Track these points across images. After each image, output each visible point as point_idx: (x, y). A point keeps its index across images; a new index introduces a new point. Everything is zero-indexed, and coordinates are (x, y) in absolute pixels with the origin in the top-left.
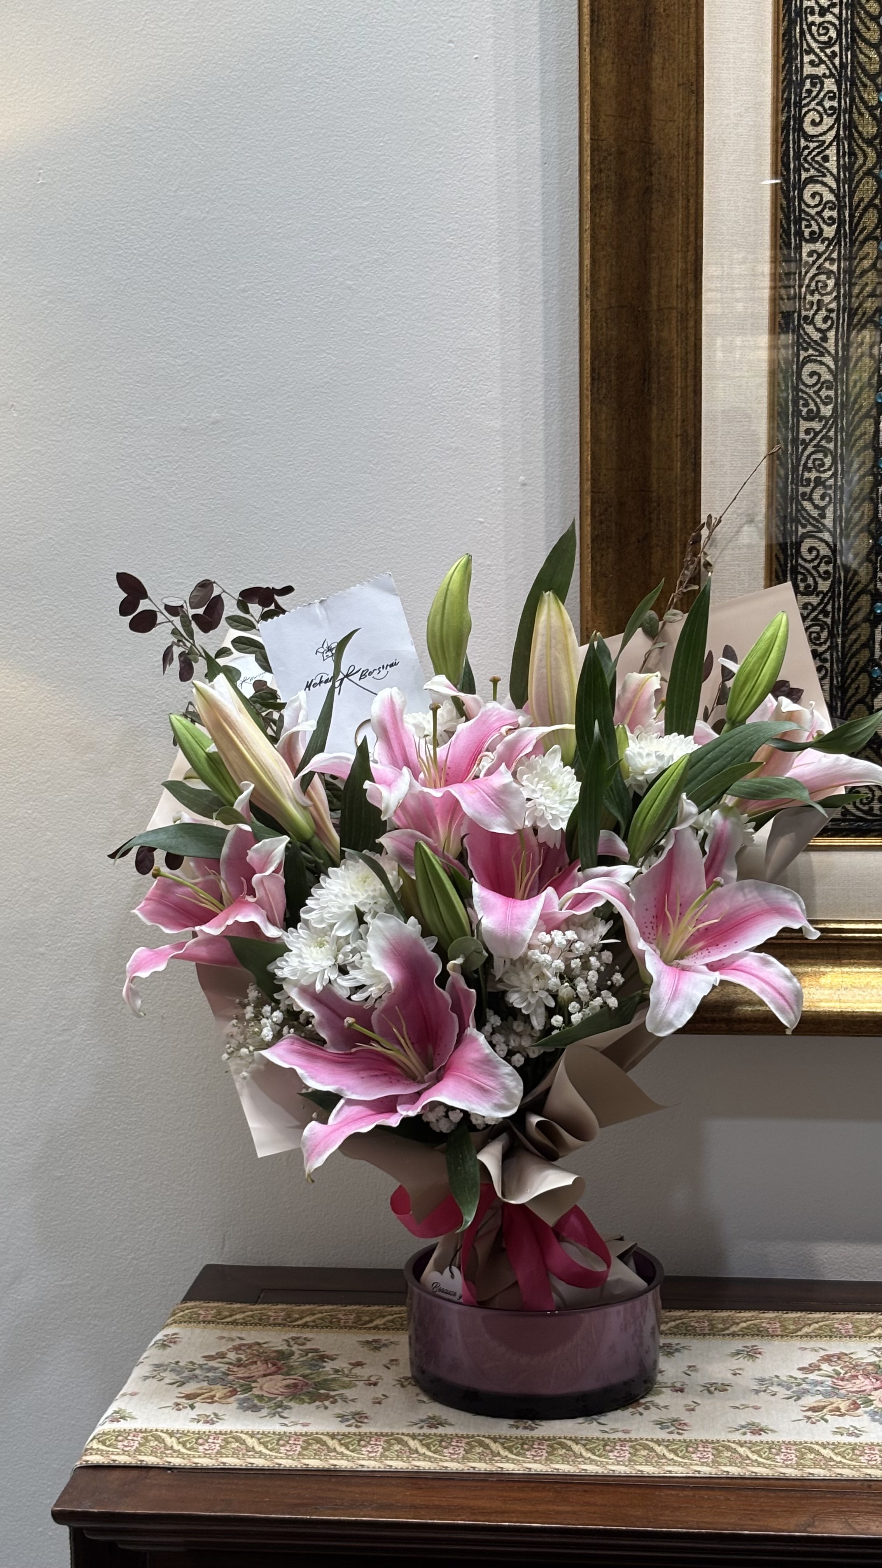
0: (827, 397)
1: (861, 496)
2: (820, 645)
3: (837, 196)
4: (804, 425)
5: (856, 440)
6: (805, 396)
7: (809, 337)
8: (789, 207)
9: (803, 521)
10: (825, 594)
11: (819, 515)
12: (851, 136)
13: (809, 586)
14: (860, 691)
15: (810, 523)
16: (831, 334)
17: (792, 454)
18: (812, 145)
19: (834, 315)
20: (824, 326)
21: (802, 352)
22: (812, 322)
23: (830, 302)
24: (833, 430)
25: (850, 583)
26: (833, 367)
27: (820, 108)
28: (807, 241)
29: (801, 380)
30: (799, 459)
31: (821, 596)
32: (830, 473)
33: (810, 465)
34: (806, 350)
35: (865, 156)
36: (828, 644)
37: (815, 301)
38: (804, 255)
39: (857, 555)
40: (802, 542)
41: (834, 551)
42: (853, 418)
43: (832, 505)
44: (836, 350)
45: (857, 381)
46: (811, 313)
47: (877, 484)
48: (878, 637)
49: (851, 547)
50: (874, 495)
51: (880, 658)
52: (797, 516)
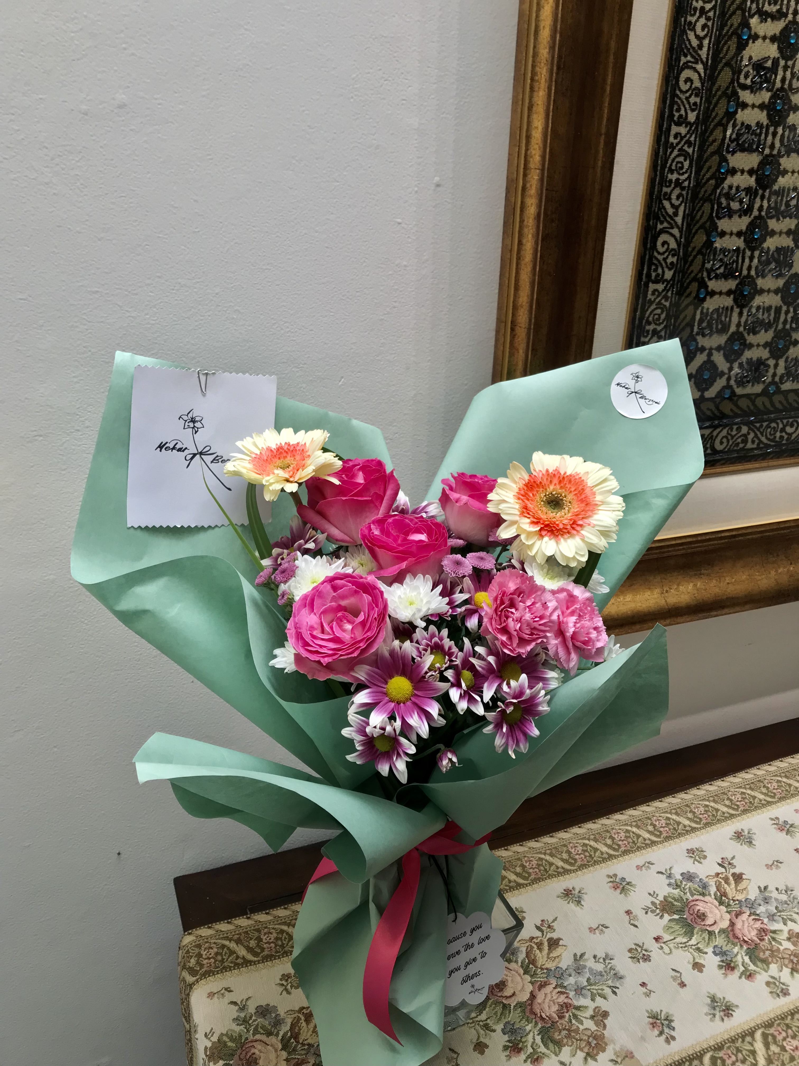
1: (705, 197)
2: (659, 324)
5: (709, 146)
6: (679, 102)
7: (690, 43)
9: (662, 219)
10: (668, 282)
11: (674, 213)
15: (667, 221)
16: (706, 42)
17: (663, 157)
20: (702, 34)
23: (709, 10)
24: (693, 136)
25: (687, 273)
26: (703, 75)
29: (679, 86)
30: (666, 162)
31: (665, 283)
32: (686, 176)
33: (673, 168)
34: (686, 56)
36: (665, 323)
37: (698, 7)
39: (694, 248)
40: (659, 236)
41: (679, 244)
42: (710, 125)
43: (683, 204)
44: (707, 59)
45: (718, 90)
46: (693, 19)
47: (717, 186)
48: (698, 317)
49: (692, 241)
50: (713, 197)
51: (696, 335)
52: (658, 214)
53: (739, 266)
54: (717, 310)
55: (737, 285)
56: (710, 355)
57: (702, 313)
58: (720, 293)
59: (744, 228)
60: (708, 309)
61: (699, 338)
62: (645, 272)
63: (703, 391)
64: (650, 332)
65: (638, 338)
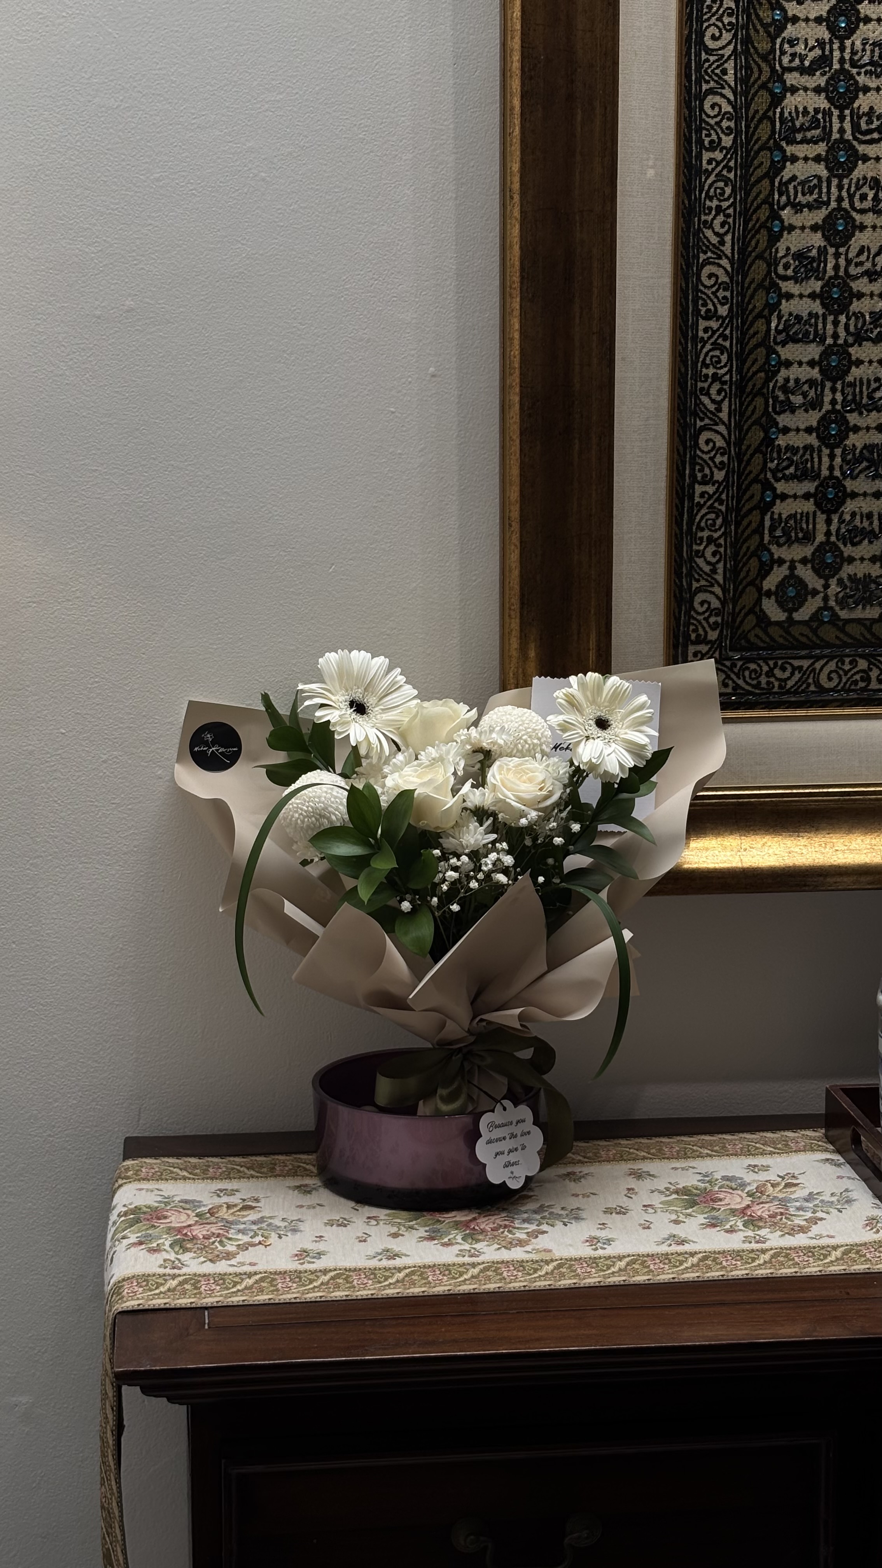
0: (725, 298)
1: (754, 391)
2: (716, 531)
3: (734, 107)
4: (702, 324)
5: (750, 339)
6: (704, 296)
7: (708, 241)
8: (690, 117)
9: (701, 415)
10: (720, 484)
11: (716, 409)
12: (748, 50)
13: (705, 476)
14: (751, 574)
15: (708, 417)
16: (728, 238)
17: (691, 352)
18: (712, 58)
19: (731, 220)
20: (722, 231)
21: (701, 255)
22: (711, 227)
23: (729, 207)
24: (729, 329)
25: (743, 473)
26: (729, 269)
27: (720, 24)
28: (707, 150)
29: (701, 281)
30: (698, 357)
31: (717, 485)
32: (726, 369)
33: (708, 361)
34: (705, 253)
35: (760, 71)
36: (723, 530)
37: (714, 207)
38: (704, 162)
39: (749, 446)
40: (700, 434)
41: (728, 443)
42: (747, 317)
43: (727, 399)
44: (733, 253)
45: (751, 283)
46: (710, 218)
47: (768, 380)
48: (767, 523)
49: (744, 439)
50: (765, 391)
51: (769, 543)
52: (695, 410)
53: (816, 466)
54: (793, 516)
55: (817, 488)
56: (792, 568)
57: (772, 519)
58: (795, 497)
59: (815, 424)
60: (780, 514)
61: (774, 548)
62: (687, 472)
63: (790, 611)
64: (705, 539)
65: (690, 546)
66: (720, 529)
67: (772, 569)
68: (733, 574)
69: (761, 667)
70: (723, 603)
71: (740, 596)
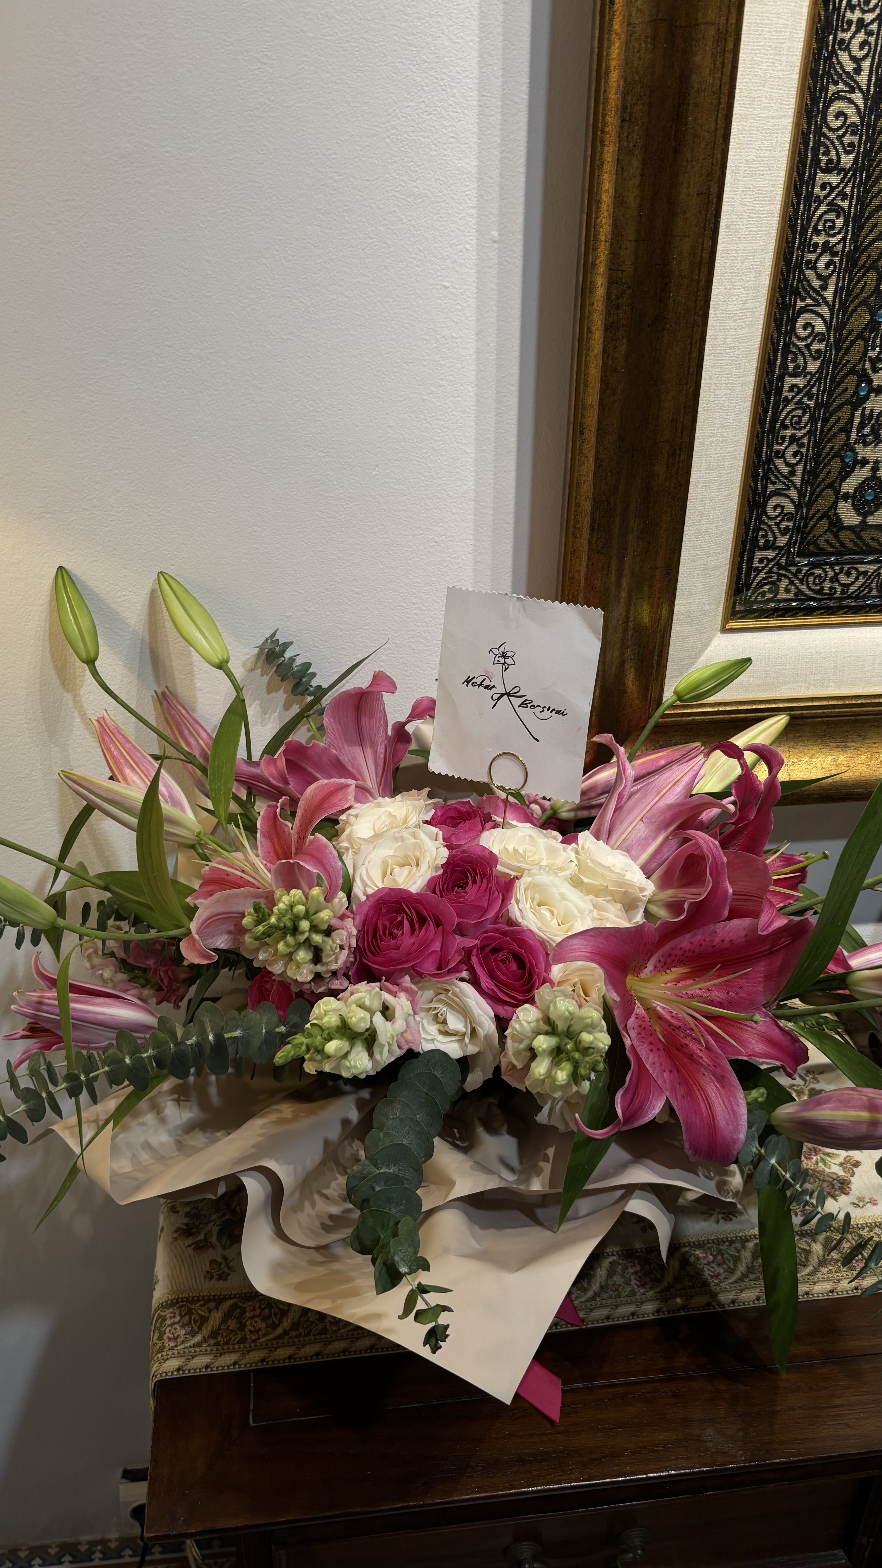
0: (851, 144)
2: (800, 429)
5: (872, 198)
6: (827, 142)
7: (842, 66)
9: (803, 294)
10: (813, 375)
11: (821, 286)
13: (798, 366)
14: (831, 475)
15: (811, 297)
16: (866, 64)
19: (873, 39)
20: (860, 54)
21: (831, 86)
23: (873, 21)
24: (850, 185)
25: (840, 363)
26: (862, 106)
29: (826, 122)
31: (809, 377)
33: (820, 227)
34: (836, 84)
36: (808, 427)
37: (854, 20)
39: (851, 332)
40: (799, 317)
41: (829, 328)
42: (874, 171)
43: (835, 274)
44: (869, 84)
46: (848, 36)
48: (857, 420)
49: (848, 323)
51: (855, 443)
52: (797, 288)
56: (875, 468)
57: (863, 415)
60: (872, 410)
61: (859, 447)
62: (779, 362)
63: (865, 515)
64: (787, 439)
65: (770, 446)
66: (804, 427)
67: (853, 470)
68: (811, 475)
69: (825, 572)
70: (798, 507)
71: (815, 501)
